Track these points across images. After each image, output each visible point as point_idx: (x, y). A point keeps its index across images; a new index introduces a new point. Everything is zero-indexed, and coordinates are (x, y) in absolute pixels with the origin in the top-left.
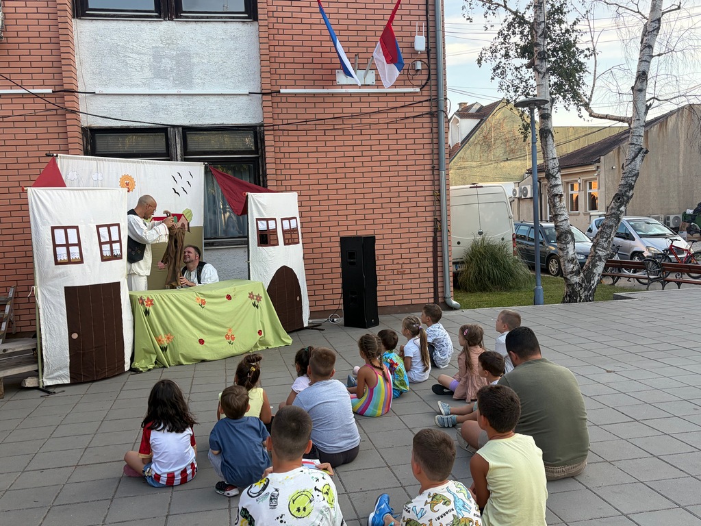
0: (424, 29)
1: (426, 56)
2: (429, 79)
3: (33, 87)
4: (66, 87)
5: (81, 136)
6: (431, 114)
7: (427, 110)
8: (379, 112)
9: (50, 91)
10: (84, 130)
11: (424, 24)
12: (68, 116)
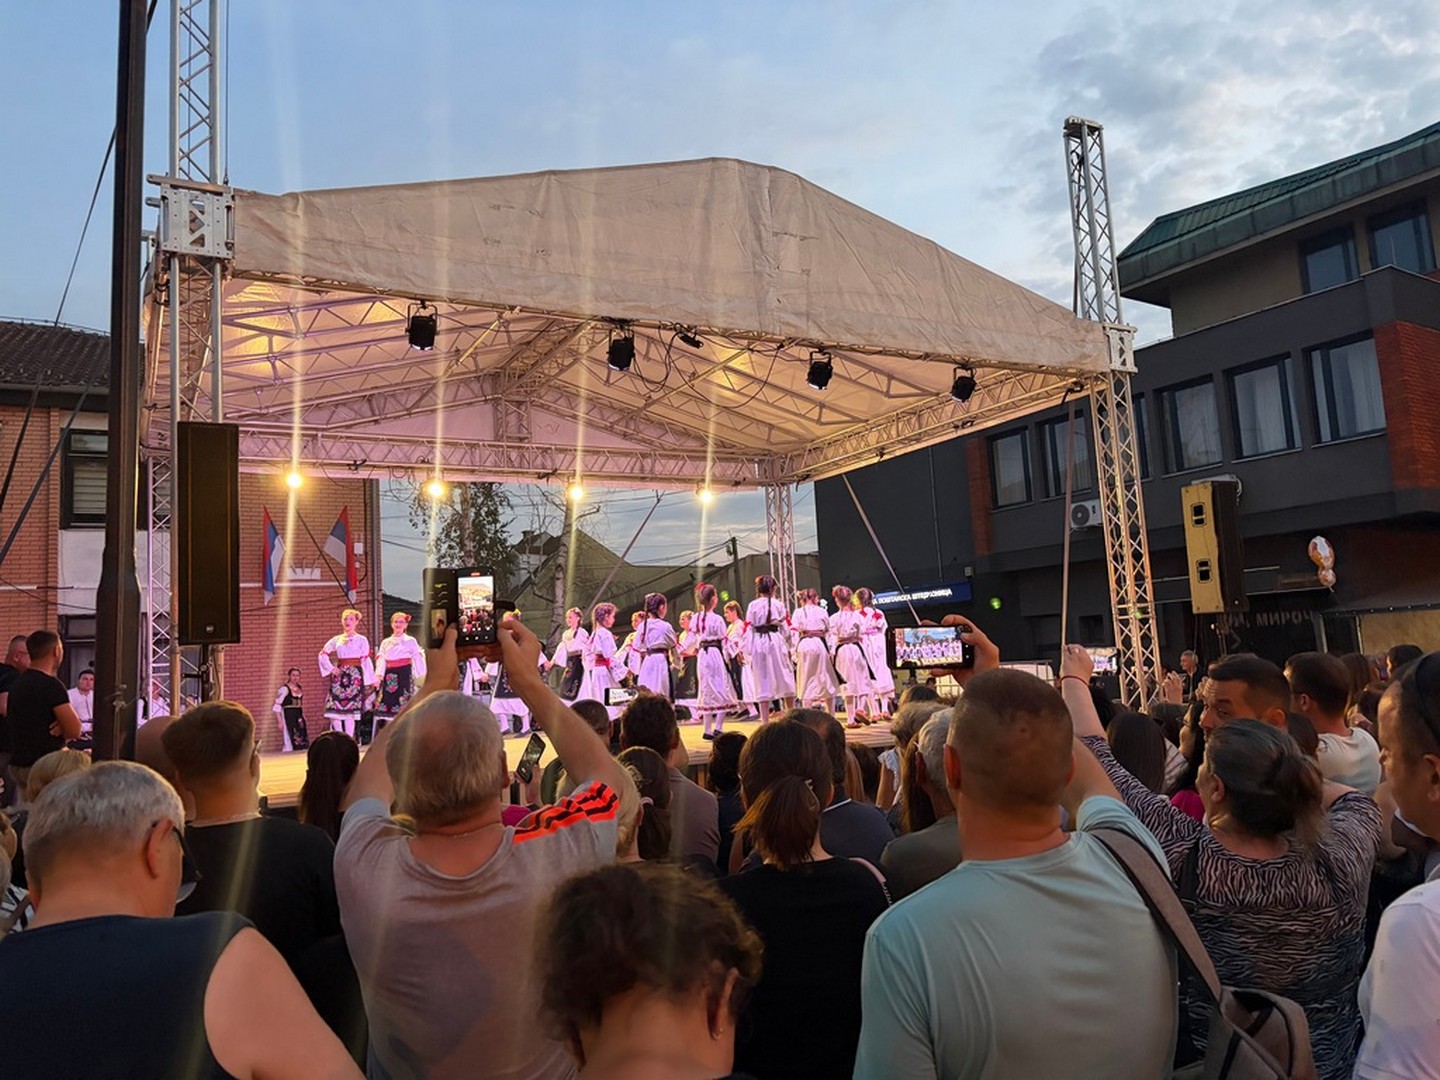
0: (362, 537)
1: (364, 557)
2: (366, 575)
3: (20, 584)
4: (50, 585)
5: (56, 622)
6: (368, 601)
7: (365, 598)
8: (322, 600)
9: (35, 587)
10: (60, 617)
11: (362, 534)
12: (50, 607)
